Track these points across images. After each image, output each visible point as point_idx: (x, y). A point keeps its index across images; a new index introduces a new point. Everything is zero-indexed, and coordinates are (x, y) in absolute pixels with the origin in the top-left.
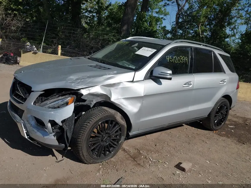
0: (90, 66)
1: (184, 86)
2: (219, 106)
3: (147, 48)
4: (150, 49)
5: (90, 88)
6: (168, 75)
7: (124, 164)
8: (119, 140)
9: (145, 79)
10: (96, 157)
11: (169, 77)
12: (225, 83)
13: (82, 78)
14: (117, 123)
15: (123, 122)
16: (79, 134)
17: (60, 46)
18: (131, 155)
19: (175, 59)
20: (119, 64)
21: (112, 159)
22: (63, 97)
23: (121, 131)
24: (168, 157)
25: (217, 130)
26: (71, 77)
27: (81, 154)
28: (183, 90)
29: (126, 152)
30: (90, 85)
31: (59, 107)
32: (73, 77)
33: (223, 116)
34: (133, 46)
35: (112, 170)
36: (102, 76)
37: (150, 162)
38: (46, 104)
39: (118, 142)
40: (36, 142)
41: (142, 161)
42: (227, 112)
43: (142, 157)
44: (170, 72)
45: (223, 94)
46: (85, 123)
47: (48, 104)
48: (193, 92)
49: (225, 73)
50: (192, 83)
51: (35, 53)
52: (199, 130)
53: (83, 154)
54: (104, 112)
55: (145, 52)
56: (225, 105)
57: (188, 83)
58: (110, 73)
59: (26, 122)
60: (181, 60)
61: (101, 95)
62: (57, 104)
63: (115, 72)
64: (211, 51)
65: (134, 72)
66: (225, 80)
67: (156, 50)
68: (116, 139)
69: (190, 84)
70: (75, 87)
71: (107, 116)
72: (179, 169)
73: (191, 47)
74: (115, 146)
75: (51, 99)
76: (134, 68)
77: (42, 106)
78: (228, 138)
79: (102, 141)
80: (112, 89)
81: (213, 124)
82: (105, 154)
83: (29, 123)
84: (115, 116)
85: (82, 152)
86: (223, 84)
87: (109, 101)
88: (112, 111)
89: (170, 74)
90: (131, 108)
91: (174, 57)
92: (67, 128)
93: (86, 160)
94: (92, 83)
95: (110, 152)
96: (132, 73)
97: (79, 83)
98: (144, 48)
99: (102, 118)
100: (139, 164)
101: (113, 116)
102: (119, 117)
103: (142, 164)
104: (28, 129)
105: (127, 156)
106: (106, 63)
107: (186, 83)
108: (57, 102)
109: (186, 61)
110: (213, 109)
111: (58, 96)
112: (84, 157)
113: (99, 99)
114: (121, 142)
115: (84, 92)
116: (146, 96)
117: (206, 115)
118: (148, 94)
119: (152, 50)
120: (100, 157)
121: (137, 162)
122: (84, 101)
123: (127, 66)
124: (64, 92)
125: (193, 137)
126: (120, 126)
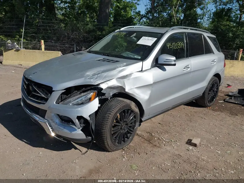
0: (99, 60)
1: (184, 69)
2: (211, 85)
3: (147, 38)
4: (150, 38)
5: (108, 82)
6: (172, 62)
7: (142, 147)
8: (135, 126)
9: (152, 68)
10: (117, 144)
11: (173, 63)
12: (215, 63)
13: (98, 73)
14: (132, 111)
15: (137, 110)
16: (103, 125)
17: (43, 41)
18: (146, 139)
19: (174, 45)
20: (123, 55)
21: (131, 144)
22: (85, 94)
23: (135, 118)
24: (178, 136)
25: (210, 106)
26: (88, 73)
27: (106, 144)
28: (183, 73)
29: (140, 136)
30: (107, 79)
31: (82, 103)
32: (89, 73)
33: (214, 93)
34: (131, 36)
35: (135, 154)
36: (115, 69)
37: (164, 143)
38: (70, 102)
39: (133, 129)
40: (62, 138)
41: (157, 142)
42: (217, 89)
43: (156, 139)
44: (174, 58)
45: (214, 73)
46: (107, 115)
47: (72, 102)
48: (192, 74)
49: (214, 54)
50: (189, 66)
51: (18, 50)
52: (195, 108)
53: (108, 143)
54: (121, 103)
55: (146, 41)
56: (216, 83)
57: (187, 67)
58: (120, 65)
59: (50, 121)
60: (179, 46)
61: (118, 87)
62: (81, 100)
63: (125, 64)
64: (201, 35)
65: (142, 62)
66: (215, 60)
67: (156, 39)
68: (132, 125)
69: (188, 67)
70: (94, 83)
71: (124, 106)
72: (190, 145)
73: (185, 33)
74: (131, 132)
75: (74, 96)
76: (140, 58)
77: (66, 104)
78: (222, 112)
79: (121, 129)
80: (126, 80)
81: (207, 101)
82: (124, 141)
83: (54, 122)
84: (131, 105)
85: (107, 141)
86: (214, 64)
87: (124, 92)
88: (128, 101)
89: (175, 61)
90: (143, 96)
91: (173, 44)
92: (92, 122)
93: (110, 148)
94: (108, 77)
95: (128, 138)
96: (140, 63)
97: (97, 78)
98: (143, 38)
99: (120, 108)
100: (155, 146)
101: (129, 106)
102: (133, 106)
103: (158, 145)
104: (53, 128)
105: (143, 140)
106: (110, 55)
107: (185, 67)
108: (81, 99)
109: (182, 46)
110: (207, 88)
111: (79, 92)
112: (109, 146)
113: (115, 91)
114: (136, 128)
115: (104, 86)
116: (155, 83)
117: (201, 94)
118: (156, 82)
119: (152, 39)
120: (120, 144)
121: (153, 144)
122: (104, 94)
123: (132, 56)
124: (84, 88)
125: (192, 115)
126: (134, 113)
